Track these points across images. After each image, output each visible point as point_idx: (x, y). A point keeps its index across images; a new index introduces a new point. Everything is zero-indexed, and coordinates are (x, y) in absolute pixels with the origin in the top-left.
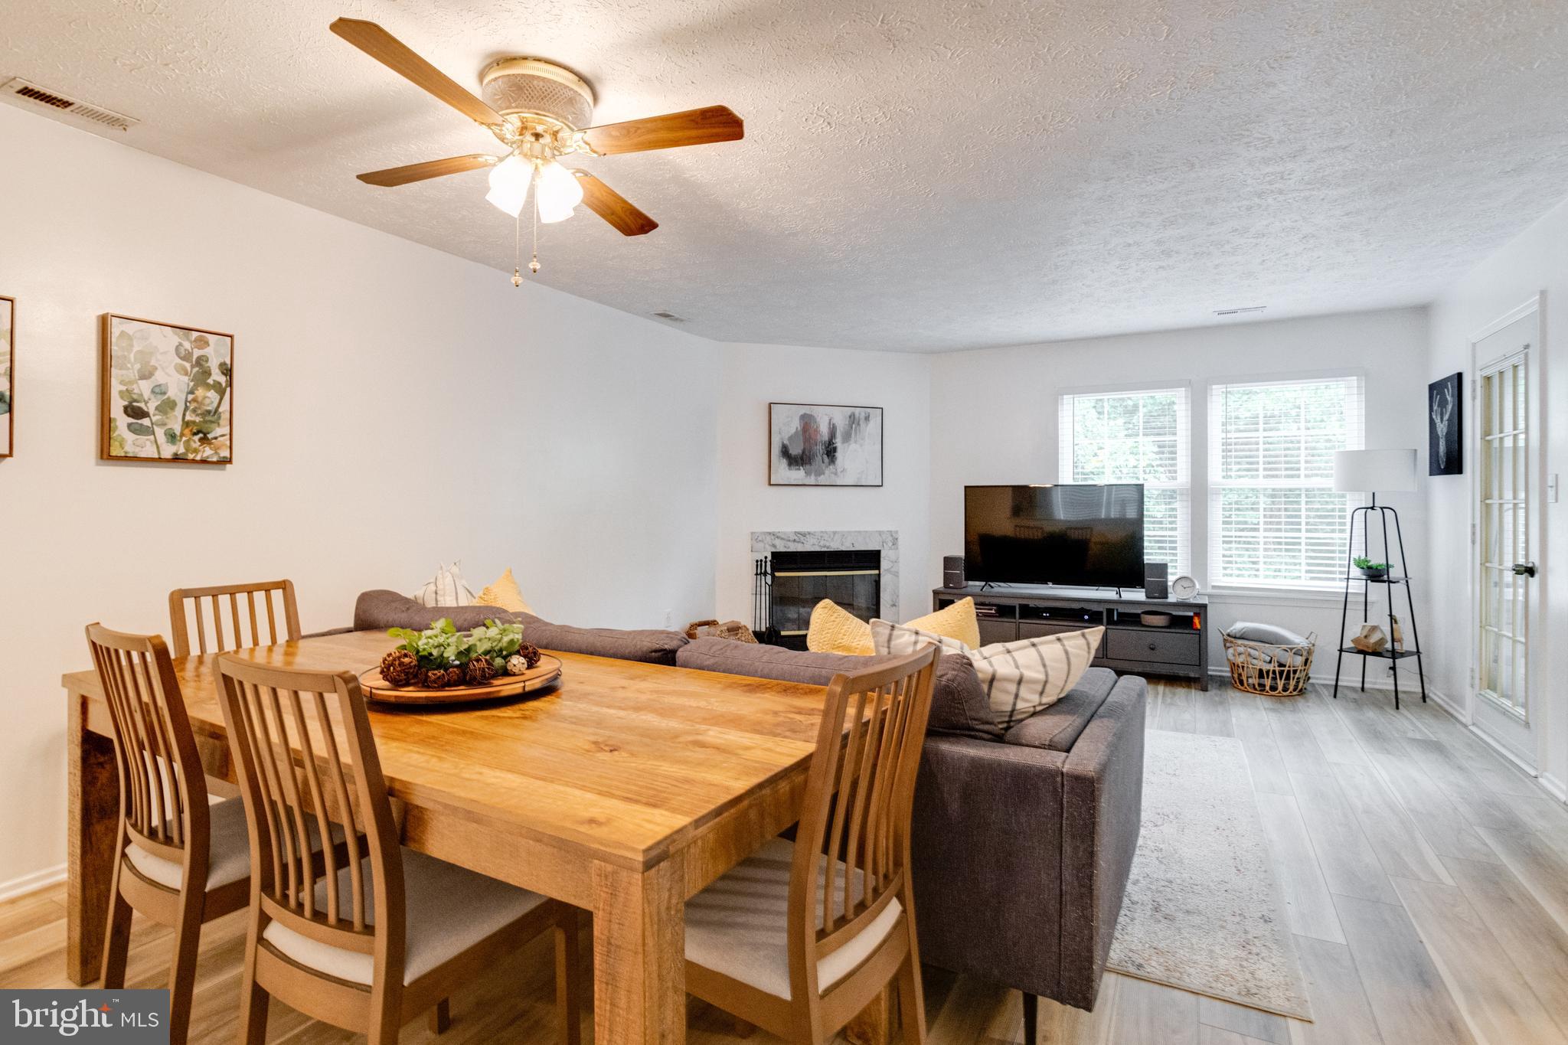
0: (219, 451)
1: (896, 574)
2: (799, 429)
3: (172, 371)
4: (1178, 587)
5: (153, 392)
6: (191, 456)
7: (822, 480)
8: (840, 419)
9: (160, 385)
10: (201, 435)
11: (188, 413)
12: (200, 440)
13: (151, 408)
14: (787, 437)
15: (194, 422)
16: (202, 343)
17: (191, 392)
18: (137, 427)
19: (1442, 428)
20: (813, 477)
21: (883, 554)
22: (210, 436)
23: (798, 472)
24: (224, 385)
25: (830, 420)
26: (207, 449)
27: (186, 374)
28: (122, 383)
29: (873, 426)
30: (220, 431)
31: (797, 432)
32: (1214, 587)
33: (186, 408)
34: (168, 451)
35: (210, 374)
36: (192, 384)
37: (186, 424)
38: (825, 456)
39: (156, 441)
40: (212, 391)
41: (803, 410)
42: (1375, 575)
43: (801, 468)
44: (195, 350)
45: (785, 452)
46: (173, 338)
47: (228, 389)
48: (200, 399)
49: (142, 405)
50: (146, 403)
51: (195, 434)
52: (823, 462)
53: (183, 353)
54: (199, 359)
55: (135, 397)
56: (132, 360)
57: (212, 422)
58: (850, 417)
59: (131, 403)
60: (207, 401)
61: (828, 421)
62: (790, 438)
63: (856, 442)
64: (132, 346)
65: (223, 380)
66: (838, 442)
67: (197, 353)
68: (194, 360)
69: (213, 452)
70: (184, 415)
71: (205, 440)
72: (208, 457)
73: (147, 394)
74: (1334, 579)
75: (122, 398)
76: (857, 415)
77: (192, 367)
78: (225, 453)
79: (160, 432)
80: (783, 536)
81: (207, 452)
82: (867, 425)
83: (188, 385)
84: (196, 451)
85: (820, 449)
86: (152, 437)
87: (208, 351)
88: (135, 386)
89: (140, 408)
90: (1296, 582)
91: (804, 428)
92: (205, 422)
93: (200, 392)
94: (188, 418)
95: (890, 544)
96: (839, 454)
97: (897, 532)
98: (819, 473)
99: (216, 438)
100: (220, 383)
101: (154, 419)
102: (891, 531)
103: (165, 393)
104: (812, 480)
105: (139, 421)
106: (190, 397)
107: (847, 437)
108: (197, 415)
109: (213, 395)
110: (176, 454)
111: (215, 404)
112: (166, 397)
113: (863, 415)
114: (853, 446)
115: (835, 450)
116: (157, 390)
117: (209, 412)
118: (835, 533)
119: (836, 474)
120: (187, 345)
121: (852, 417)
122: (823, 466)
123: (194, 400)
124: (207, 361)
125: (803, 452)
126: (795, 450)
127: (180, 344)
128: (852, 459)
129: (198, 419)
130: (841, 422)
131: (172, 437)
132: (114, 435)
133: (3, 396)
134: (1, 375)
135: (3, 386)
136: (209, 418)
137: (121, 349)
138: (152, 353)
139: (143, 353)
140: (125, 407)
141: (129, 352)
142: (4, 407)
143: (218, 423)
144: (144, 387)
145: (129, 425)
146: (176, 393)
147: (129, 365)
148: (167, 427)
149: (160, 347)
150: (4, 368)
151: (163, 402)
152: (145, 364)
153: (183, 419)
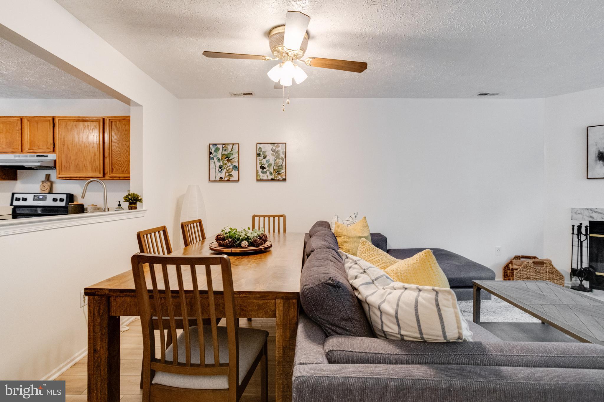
3: (271, 155)
5: (266, 162)
6: (275, 179)
9: (268, 160)
10: (278, 173)
11: (275, 167)
12: (278, 174)
13: (266, 166)
16: (278, 146)
17: (275, 161)
22: (280, 173)
24: (284, 157)
26: (280, 176)
27: (274, 156)
28: (260, 160)
30: (283, 171)
33: (274, 165)
34: (270, 178)
35: (280, 155)
36: (275, 158)
37: (274, 170)
44: (276, 149)
46: (271, 147)
47: (285, 159)
48: (277, 162)
49: (264, 166)
50: (265, 165)
51: (276, 172)
53: (273, 150)
54: (277, 151)
55: (262, 164)
56: (262, 154)
59: (261, 165)
60: (279, 163)
64: (261, 150)
69: (281, 177)
70: (274, 167)
71: (279, 174)
72: (280, 179)
73: (265, 163)
77: (276, 154)
78: (284, 177)
79: (268, 172)
81: (279, 177)
83: (275, 159)
84: (277, 177)
86: (266, 174)
87: (280, 148)
88: (262, 161)
89: (263, 166)
92: (279, 169)
93: (278, 160)
94: (275, 168)
99: (282, 173)
100: (282, 157)
101: (267, 169)
103: (269, 162)
105: (263, 170)
106: (275, 162)
108: (277, 167)
109: (281, 161)
110: (272, 178)
111: (281, 164)
112: (269, 163)
116: (267, 161)
117: (280, 166)
123: (276, 163)
124: (279, 151)
127: (273, 148)
129: (277, 168)
131: (271, 174)
132: (259, 174)
133: (237, 167)
134: (236, 162)
135: (236, 164)
136: (280, 167)
137: (259, 152)
138: (266, 151)
139: (264, 152)
140: (260, 167)
141: (261, 152)
142: (237, 169)
143: (282, 169)
144: (264, 161)
145: (261, 171)
146: (272, 162)
147: (261, 156)
148: (270, 171)
149: (267, 149)
150: (236, 160)
151: (269, 164)
152: (265, 155)
153: (274, 168)
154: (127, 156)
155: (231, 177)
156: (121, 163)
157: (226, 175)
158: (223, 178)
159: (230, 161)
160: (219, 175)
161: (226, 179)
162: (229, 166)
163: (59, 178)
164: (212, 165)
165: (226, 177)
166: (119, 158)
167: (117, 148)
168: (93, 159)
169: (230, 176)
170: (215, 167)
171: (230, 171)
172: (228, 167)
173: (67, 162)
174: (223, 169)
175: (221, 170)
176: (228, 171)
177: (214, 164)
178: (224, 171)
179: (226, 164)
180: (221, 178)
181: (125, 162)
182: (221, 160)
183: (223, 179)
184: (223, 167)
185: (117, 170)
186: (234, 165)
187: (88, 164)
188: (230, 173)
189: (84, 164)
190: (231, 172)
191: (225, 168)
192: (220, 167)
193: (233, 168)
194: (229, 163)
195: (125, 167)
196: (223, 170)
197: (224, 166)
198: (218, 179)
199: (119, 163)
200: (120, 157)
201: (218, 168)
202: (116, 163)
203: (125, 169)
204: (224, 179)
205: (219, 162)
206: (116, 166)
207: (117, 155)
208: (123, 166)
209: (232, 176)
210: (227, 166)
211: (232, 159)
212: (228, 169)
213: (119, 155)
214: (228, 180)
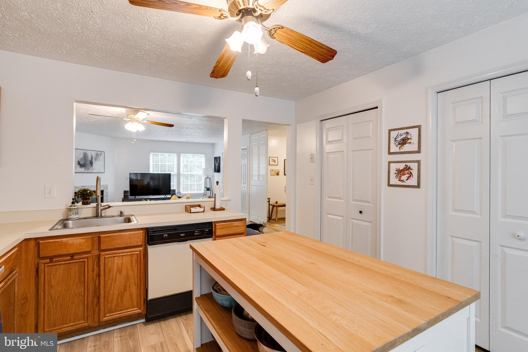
1: (107, 196)
2: (83, 157)
4: (178, 194)
7: (89, 171)
8: (94, 154)
14: (79, 159)
19: (217, 165)
20: (87, 170)
21: (104, 191)
23: (82, 169)
25: (91, 154)
29: (102, 157)
31: (82, 158)
32: (182, 194)
38: (90, 165)
41: (84, 151)
42: (208, 189)
43: (83, 168)
45: (79, 163)
52: (89, 166)
58: (96, 154)
61: (90, 155)
62: (80, 159)
63: (98, 161)
66: (93, 161)
74: (201, 191)
76: (98, 154)
80: (78, 187)
82: (101, 156)
85: (88, 162)
90: (195, 192)
91: (84, 156)
95: (106, 188)
96: (93, 164)
97: (107, 185)
98: (88, 169)
102: (106, 185)
104: (86, 171)
107: (96, 159)
113: (100, 154)
114: (97, 162)
115: (92, 163)
118: (92, 186)
119: (93, 169)
121: (97, 154)
122: (89, 167)
125: (84, 163)
126: (82, 163)
128: (97, 165)
130: (94, 155)
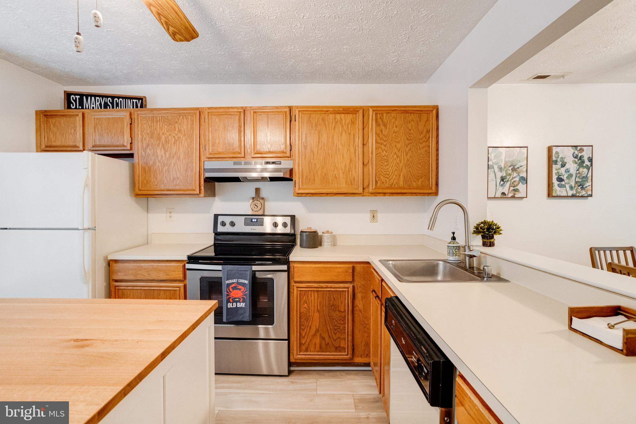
0: (587, 192)
3: (572, 163)
5: (565, 172)
6: (578, 195)
9: (568, 169)
10: (581, 186)
11: (577, 178)
12: (581, 188)
13: (565, 178)
15: (579, 181)
16: (581, 150)
17: (578, 170)
18: (561, 185)
22: (584, 186)
24: (589, 166)
26: (583, 191)
27: (576, 163)
28: (556, 170)
30: (588, 184)
33: (576, 176)
34: (570, 194)
35: (584, 162)
36: (578, 167)
37: (576, 182)
39: (566, 190)
40: (585, 169)
44: (579, 154)
46: (571, 151)
47: (591, 167)
48: (581, 173)
49: (562, 177)
50: (563, 176)
51: (579, 186)
53: (575, 155)
54: (581, 157)
55: (560, 174)
56: (559, 161)
57: (585, 181)
59: (558, 176)
60: (583, 173)
64: (559, 156)
65: (589, 164)
67: (580, 155)
68: (579, 158)
69: (585, 192)
70: (575, 179)
71: (582, 188)
72: (583, 195)
73: (563, 173)
75: (556, 175)
77: (578, 160)
78: (590, 193)
79: (567, 186)
81: (583, 193)
83: (577, 167)
84: (579, 193)
86: (565, 188)
87: (583, 154)
88: (560, 170)
89: (561, 178)
92: (582, 181)
93: (581, 170)
94: (577, 180)
99: (586, 187)
100: (588, 165)
101: (566, 181)
103: (569, 172)
105: (561, 183)
106: (578, 172)
108: (580, 179)
109: (585, 170)
110: (573, 194)
111: (586, 174)
112: (570, 173)
116: (567, 171)
117: (584, 177)
120: (576, 152)
123: (579, 173)
124: (583, 157)
127: (574, 152)
129: (580, 180)
131: (571, 188)
132: (554, 188)
133: (525, 178)
134: (524, 172)
135: (524, 175)
136: (584, 179)
137: (556, 158)
138: (565, 157)
139: (562, 158)
140: (557, 178)
141: (558, 158)
142: (525, 182)
143: (587, 181)
144: (563, 170)
145: (558, 185)
146: (573, 171)
147: (558, 163)
148: (570, 184)
149: (568, 154)
150: (525, 170)
151: (569, 175)
152: (563, 162)
153: (575, 181)
154: (397, 163)
155: (516, 193)
156: (389, 174)
157: (511, 189)
158: (506, 193)
159: (516, 171)
160: (501, 190)
161: (510, 195)
162: (515, 177)
163: (297, 195)
164: (492, 175)
165: (510, 193)
166: (386, 167)
167: (383, 152)
168: (348, 167)
169: (516, 191)
170: (496, 178)
171: (515, 184)
172: (513, 178)
173: (310, 172)
174: (506, 181)
175: (503, 182)
176: (513, 184)
177: (494, 174)
178: (508, 184)
179: (510, 175)
180: (503, 194)
181: (395, 171)
182: (504, 168)
183: (506, 195)
184: (506, 179)
185: (383, 183)
186: (521, 176)
187: (341, 175)
188: (516, 187)
189: (335, 175)
190: (517, 185)
191: (510, 180)
192: (503, 179)
193: (520, 181)
194: (515, 173)
195: (395, 179)
196: (506, 183)
197: (508, 177)
198: (499, 195)
199: (385, 173)
200: (387, 165)
201: (499, 180)
202: (382, 174)
203: (395, 182)
204: (508, 195)
205: (501, 172)
206: (381, 177)
207: (383, 162)
208: (391, 177)
209: (518, 191)
210: (511, 178)
211: (518, 168)
212: (512, 181)
213: (386, 162)
214: (513, 197)
